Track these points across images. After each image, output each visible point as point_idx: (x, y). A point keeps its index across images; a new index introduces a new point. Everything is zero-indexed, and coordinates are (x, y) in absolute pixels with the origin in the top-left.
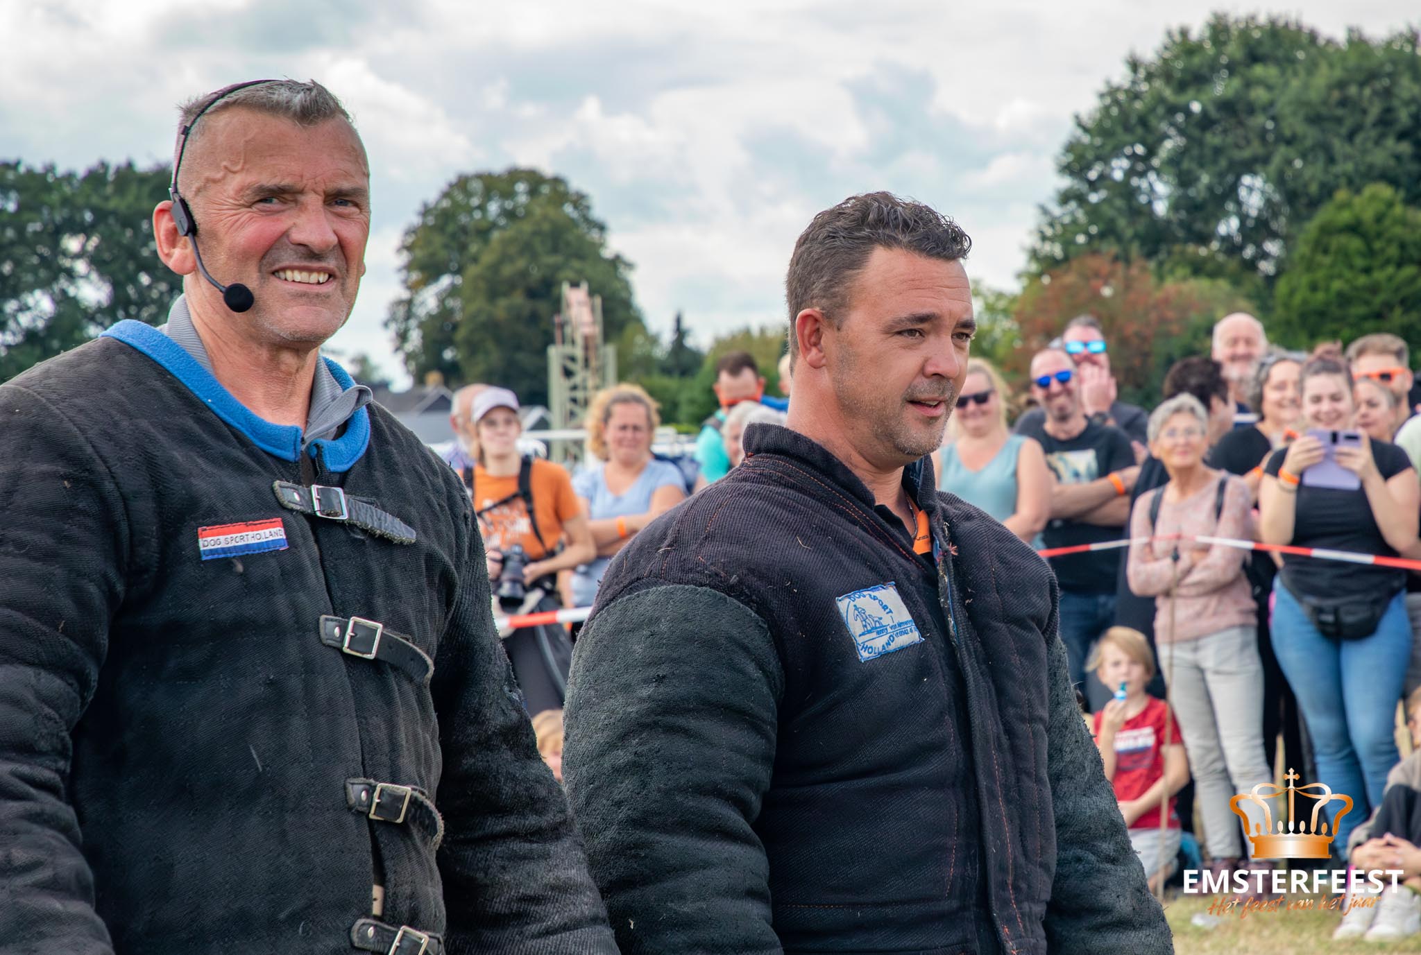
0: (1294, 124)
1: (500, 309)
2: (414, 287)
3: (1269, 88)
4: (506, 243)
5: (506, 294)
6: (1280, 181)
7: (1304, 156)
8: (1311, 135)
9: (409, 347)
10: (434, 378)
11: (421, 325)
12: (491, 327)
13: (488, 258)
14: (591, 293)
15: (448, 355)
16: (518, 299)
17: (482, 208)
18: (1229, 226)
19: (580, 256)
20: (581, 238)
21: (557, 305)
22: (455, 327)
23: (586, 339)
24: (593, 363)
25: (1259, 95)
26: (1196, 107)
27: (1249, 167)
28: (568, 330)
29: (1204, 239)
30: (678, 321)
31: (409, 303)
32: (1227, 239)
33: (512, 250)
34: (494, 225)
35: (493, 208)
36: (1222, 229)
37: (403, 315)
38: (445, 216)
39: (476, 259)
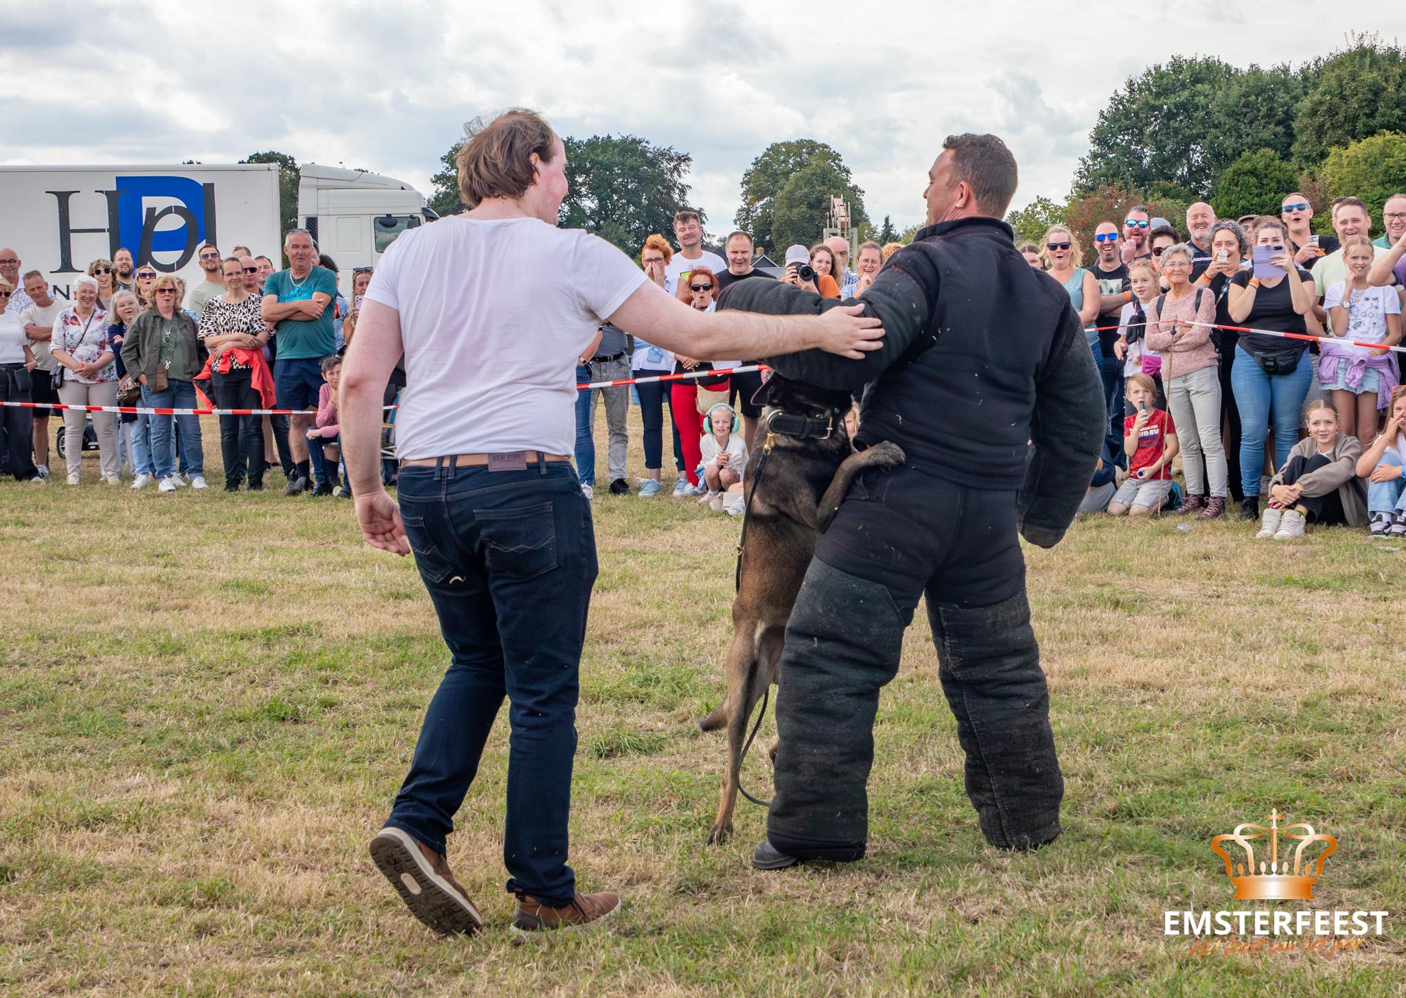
0: (1219, 117)
1: (795, 214)
2: (750, 203)
3: (1206, 96)
4: (797, 180)
5: (798, 206)
6: (1211, 147)
7: (1224, 134)
8: (1230, 122)
11: (754, 222)
12: (790, 223)
13: (787, 188)
14: (845, 201)
15: (768, 237)
16: (804, 208)
17: (785, 161)
18: (1182, 171)
19: (838, 185)
20: (837, 177)
21: (827, 207)
22: (770, 224)
23: (843, 223)
25: (1201, 100)
26: (1165, 107)
27: (1194, 139)
28: (833, 219)
29: (1169, 178)
30: (886, 221)
31: (748, 211)
32: (1182, 178)
33: (801, 183)
34: (793, 170)
35: (791, 161)
37: (744, 215)
38: (766, 164)
39: (782, 188)
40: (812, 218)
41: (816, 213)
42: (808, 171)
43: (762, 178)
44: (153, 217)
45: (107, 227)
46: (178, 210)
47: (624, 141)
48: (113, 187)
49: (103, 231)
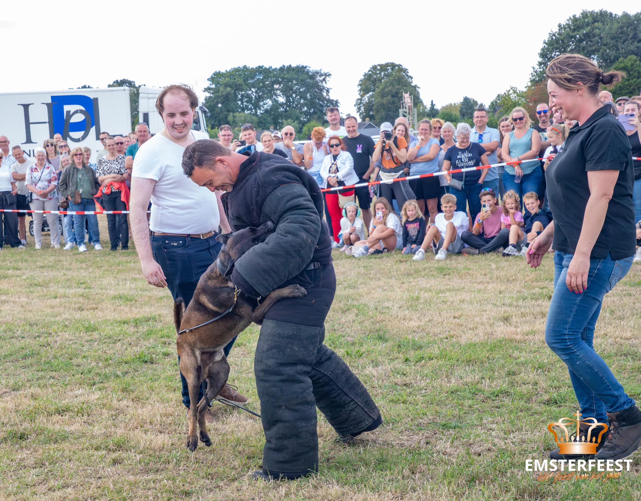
1: (385, 101)
2: (362, 96)
4: (386, 83)
5: (386, 97)
9: (361, 111)
10: (367, 119)
11: (364, 105)
12: (382, 105)
13: (381, 87)
14: (410, 95)
15: (371, 113)
17: (380, 73)
19: (406, 86)
20: (406, 81)
21: (401, 98)
22: (373, 106)
23: (409, 106)
24: (411, 113)
28: (404, 104)
30: (432, 102)
31: (361, 99)
33: (388, 85)
34: (383, 78)
35: (383, 73)
37: (359, 103)
38: (370, 76)
39: (378, 88)
40: (394, 103)
41: (396, 99)
42: (392, 78)
43: (368, 82)
44: (69, 115)
45: (47, 120)
46: (81, 111)
47: (298, 67)
48: (50, 101)
49: (45, 123)
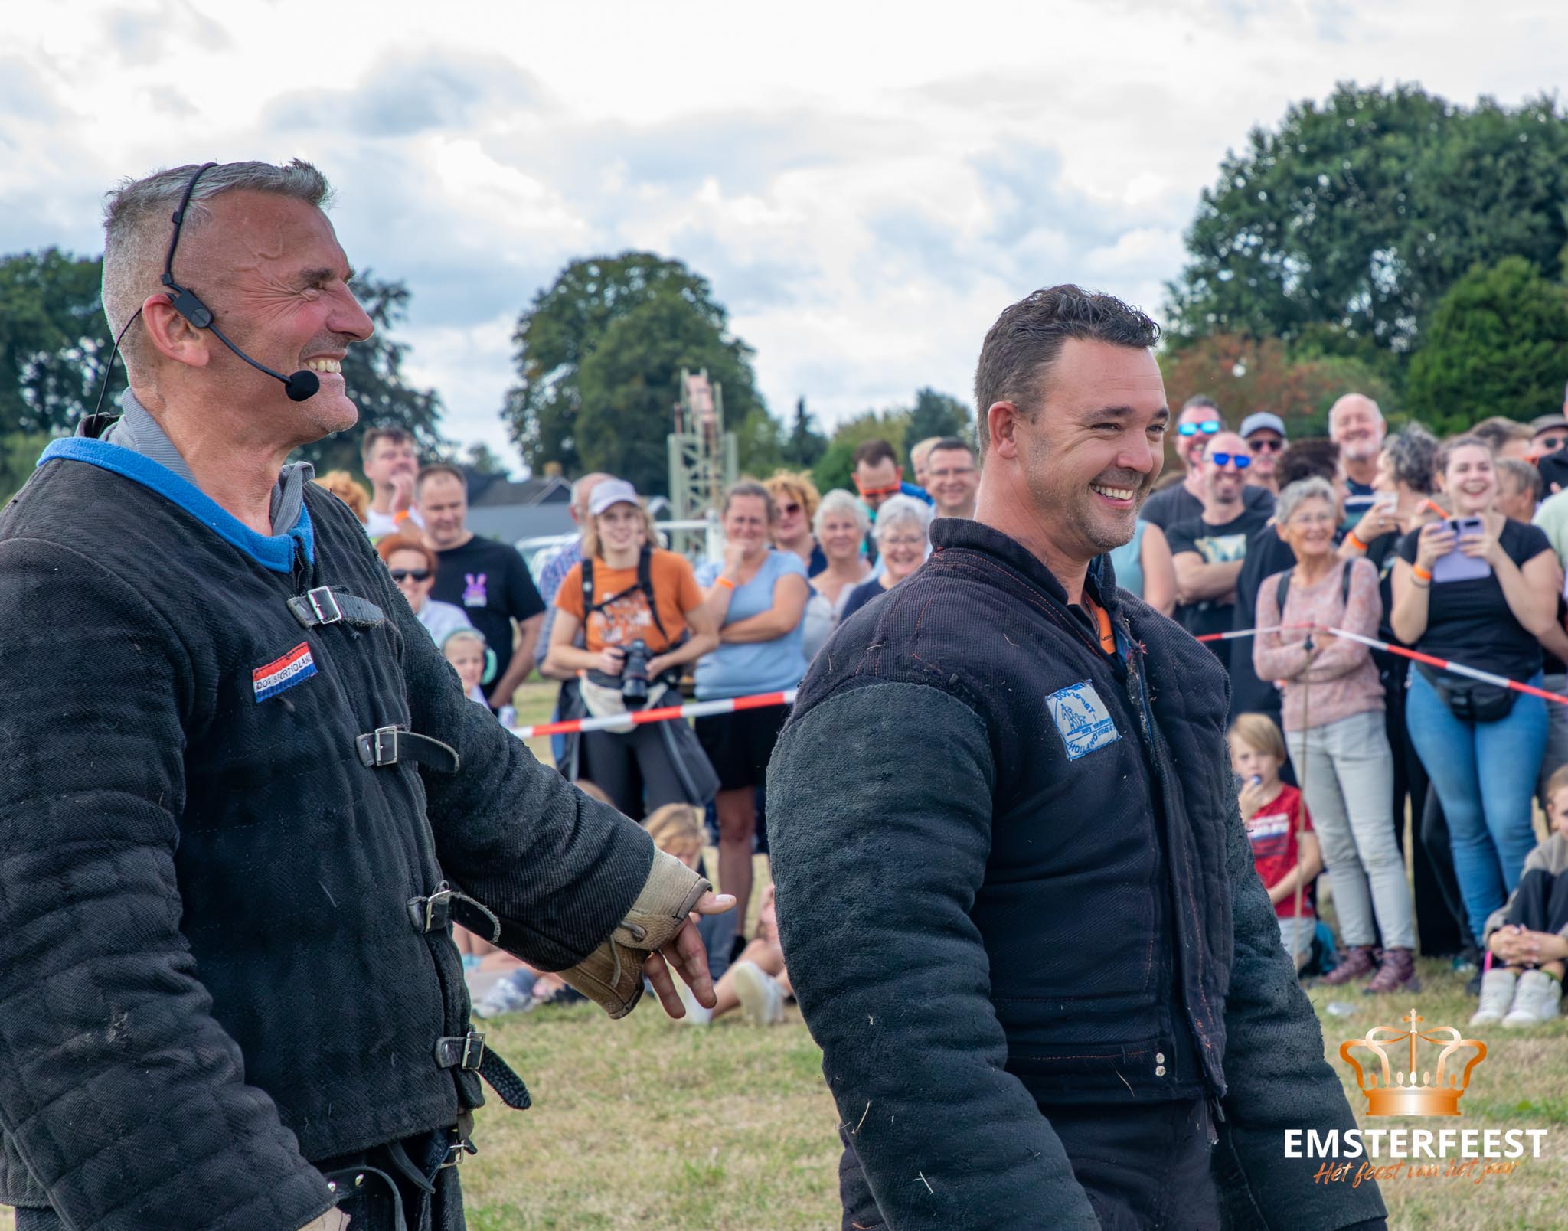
0: (1427, 197)
1: (620, 397)
2: (532, 377)
3: (1401, 159)
4: (624, 329)
5: (625, 381)
6: (1411, 256)
7: (1436, 230)
8: (1446, 207)
9: (526, 437)
10: (552, 468)
11: (539, 414)
12: (611, 415)
13: (605, 345)
14: (711, 380)
15: (567, 444)
16: (637, 386)
17: (598, 294)
18: (1360, 302)
19: (701, 343)
20: (700, 324)
21: (676, 391)
22: (574, 416)
23: (707, 426)
24: (714, 452)
25: (1391, 165)
26: (1324, 180)
27: (1381, 240)
28: (688, 418)
29: (1335, 315)
30: (801, 407)
31: (527, 393)
32: (1359, 315)
33: (631, 336)
34: (611, 312)
35: (610, 293)
36: (1354, 305)
37: (518, 405)
38: (561, 301)
39: (593, 348)
40: (653, 406)
41: (662, 394)
42: (645, 312)
43: (554, 327)
